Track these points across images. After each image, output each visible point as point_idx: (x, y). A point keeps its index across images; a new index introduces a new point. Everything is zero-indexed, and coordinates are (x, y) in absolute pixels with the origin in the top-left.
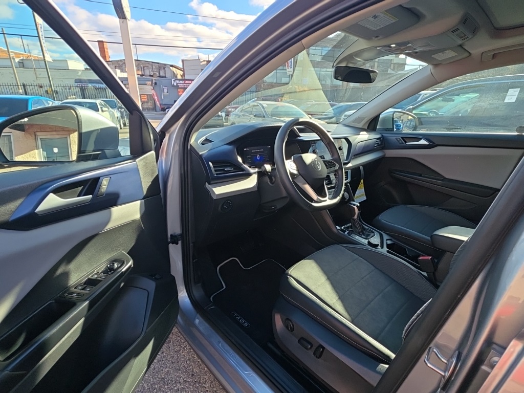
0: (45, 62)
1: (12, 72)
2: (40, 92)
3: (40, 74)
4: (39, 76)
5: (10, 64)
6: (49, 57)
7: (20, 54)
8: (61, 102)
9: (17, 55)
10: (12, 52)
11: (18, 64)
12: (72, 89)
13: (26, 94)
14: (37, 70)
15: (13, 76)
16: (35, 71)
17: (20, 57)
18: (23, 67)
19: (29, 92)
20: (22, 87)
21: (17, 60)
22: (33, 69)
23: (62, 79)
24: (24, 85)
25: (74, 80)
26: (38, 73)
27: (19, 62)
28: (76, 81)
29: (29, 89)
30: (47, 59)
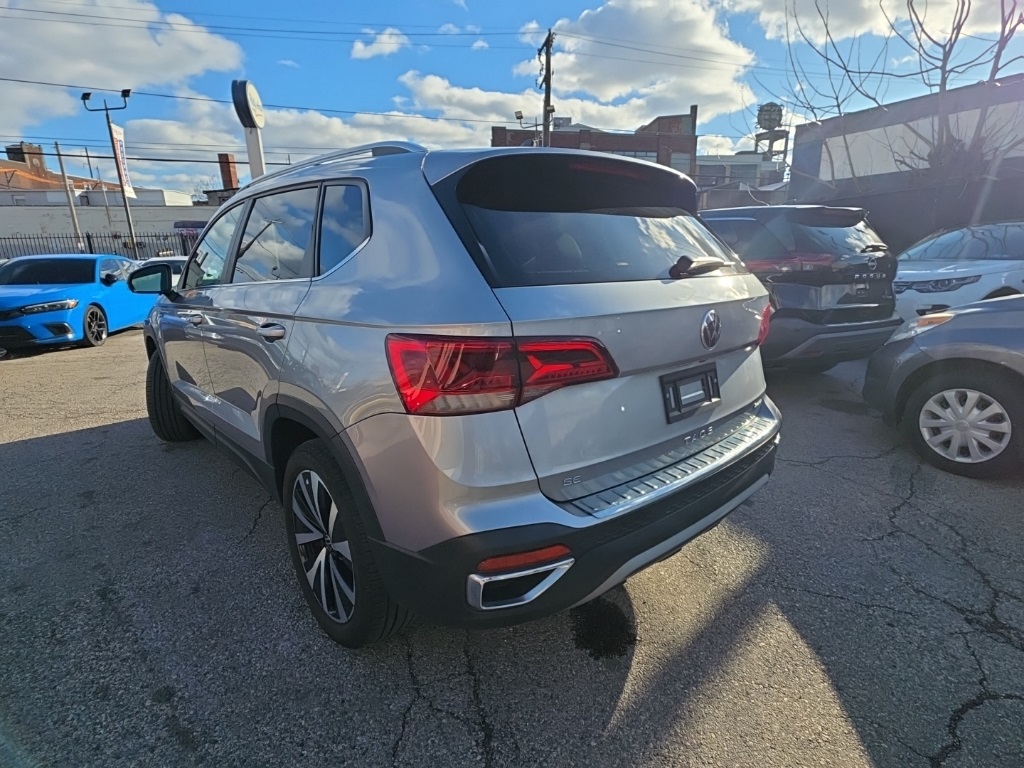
0: (124, 199)
1: (69, 213)
2: (112, 245)
3: (115, 216)
4: (114, 219)
5: (65, 200)
6: (132, 191)
7: (83, 180)
8: (144, 262)
9: (78, 182)
10: (69, 178)
11: (79, 199)
12: (169, 238)
13: (91, 253)
14: (111, 208)
15: (71, 220)
16: (107, 210)
17: (83, 188)
18: (88, 204)
19: (96, 245)
20: (86, 239)
21: (78, 192)
22: (104, 208)
23: (154, 223)
24: (89, 237)
25: (173, 223)
26: (112, 214)
27: (80, 196)
28: (177, 225)
29: (95, 243)
30: (127, 194)
